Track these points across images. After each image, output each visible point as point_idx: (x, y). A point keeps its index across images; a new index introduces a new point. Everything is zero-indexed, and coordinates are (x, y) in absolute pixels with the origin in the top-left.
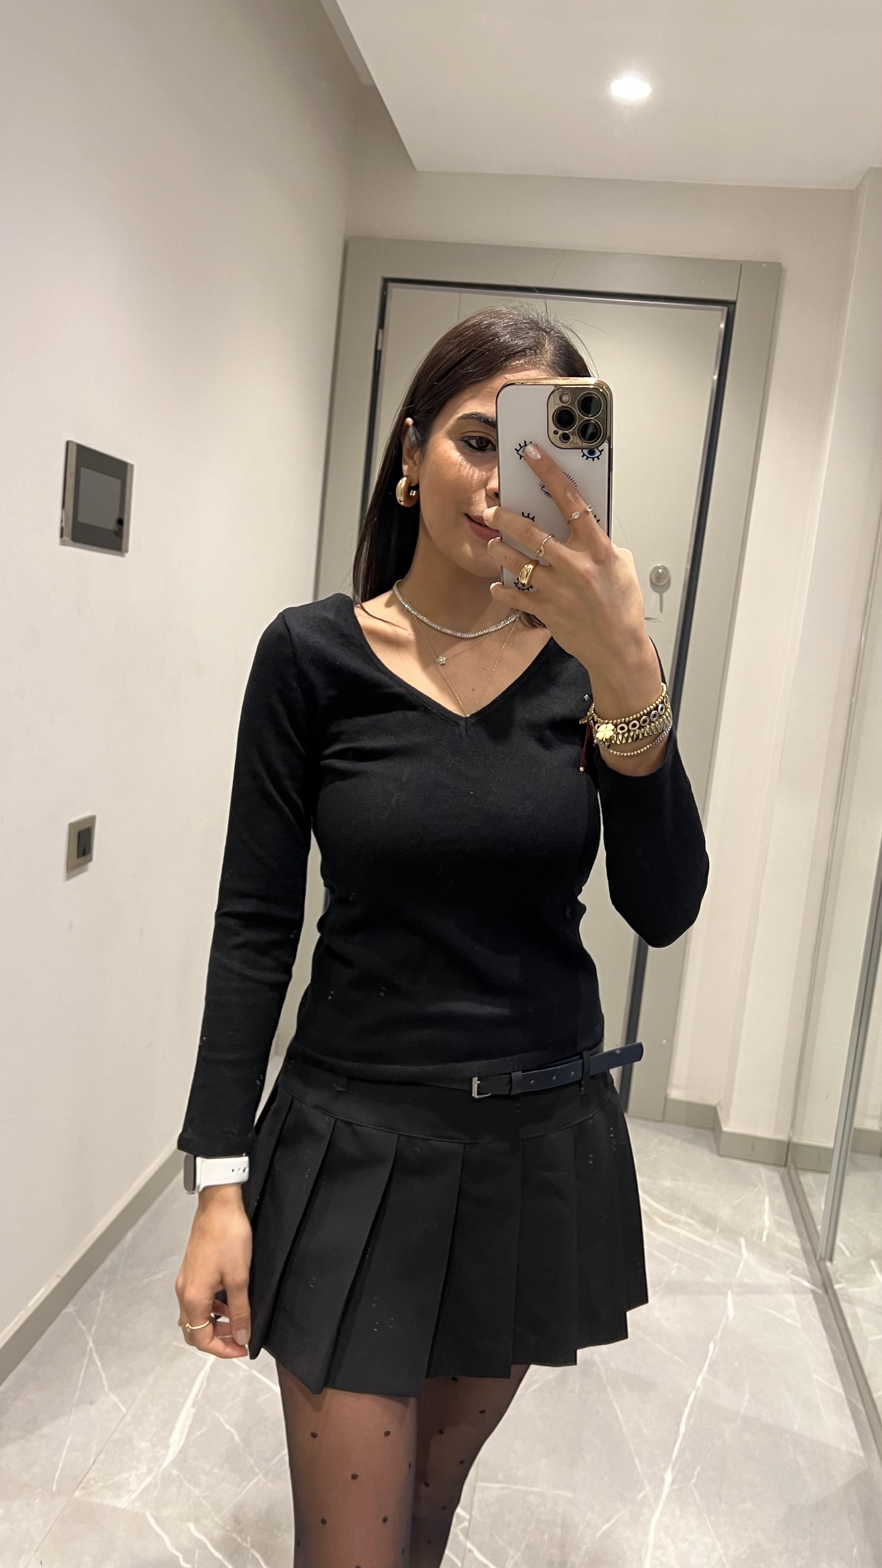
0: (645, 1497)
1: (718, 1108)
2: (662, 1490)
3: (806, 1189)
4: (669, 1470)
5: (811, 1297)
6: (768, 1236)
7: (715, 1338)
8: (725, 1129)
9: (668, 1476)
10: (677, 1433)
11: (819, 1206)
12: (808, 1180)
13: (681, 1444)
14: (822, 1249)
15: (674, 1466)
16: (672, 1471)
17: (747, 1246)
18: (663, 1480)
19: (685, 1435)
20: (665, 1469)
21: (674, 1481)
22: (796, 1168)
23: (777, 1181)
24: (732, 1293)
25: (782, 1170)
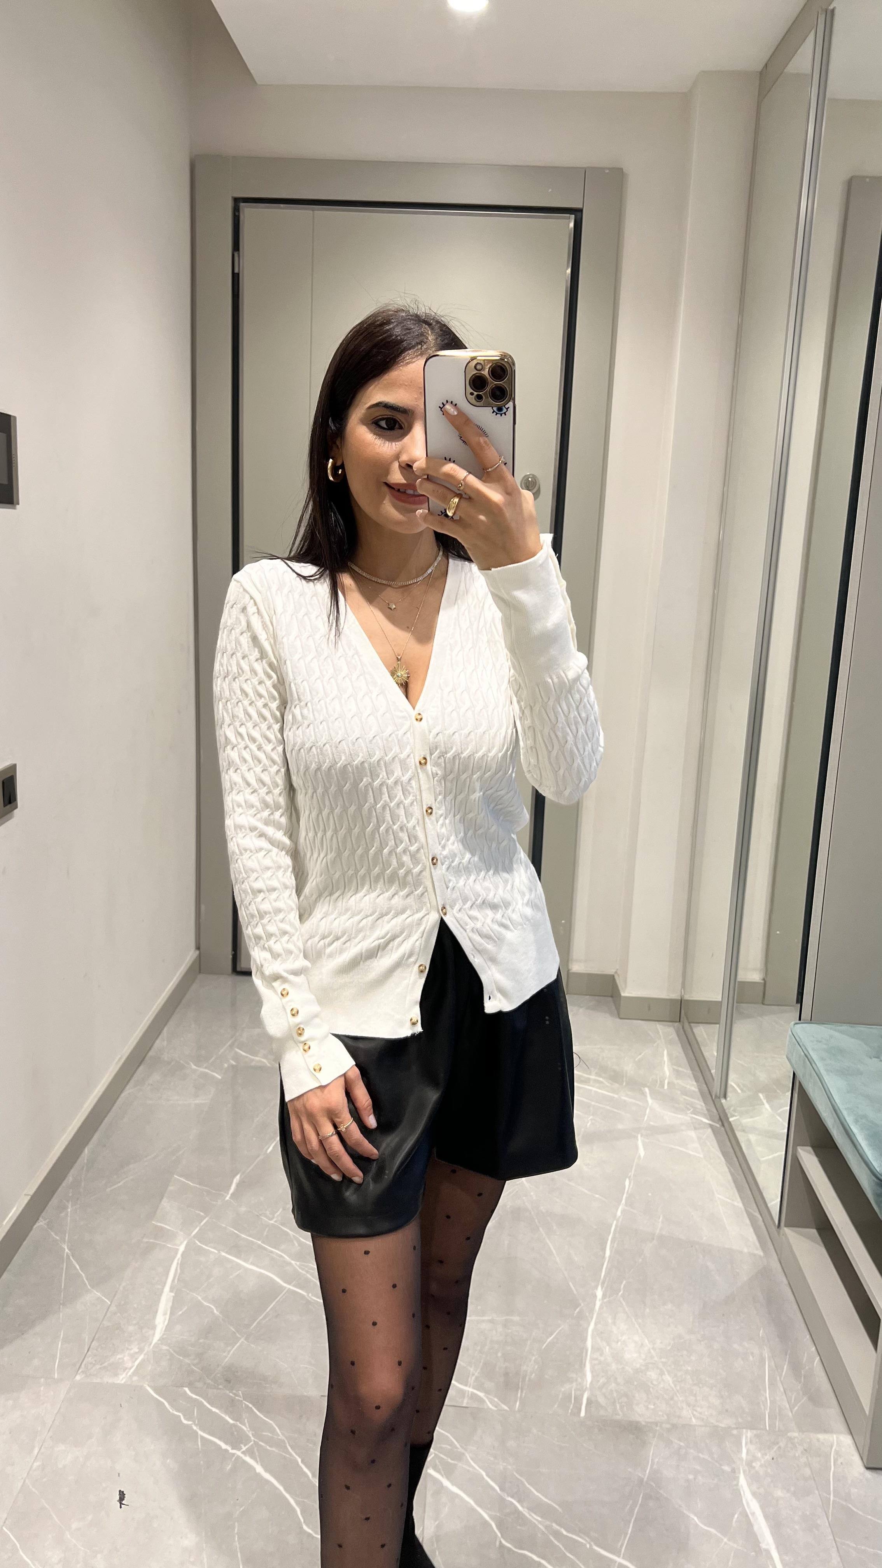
0: (581, 1312)
1: (616, 977)
2: (595, 1304)
3: (699, 1039)
4: (600, 1288)
5: (710, 1130)
6: (669, 1083)
7: (630, 1174)
8: (623, 994)
9: (599, 1293)
10: (604, 1257)
11: (711, 1053)
12: (701, 1032)
13: (607, 1266)
14: (716, 1088)
15: (603, 1283)
16: (602, 1288)
17: (650, 1094)
18: (595, 1296)
19: (610, 1257)
20: (596, 1287)
21: (604, 1296)
22: (689, 1023)
23: (674, 1036)
24: (641, 1136)
25: (676, 1024)
